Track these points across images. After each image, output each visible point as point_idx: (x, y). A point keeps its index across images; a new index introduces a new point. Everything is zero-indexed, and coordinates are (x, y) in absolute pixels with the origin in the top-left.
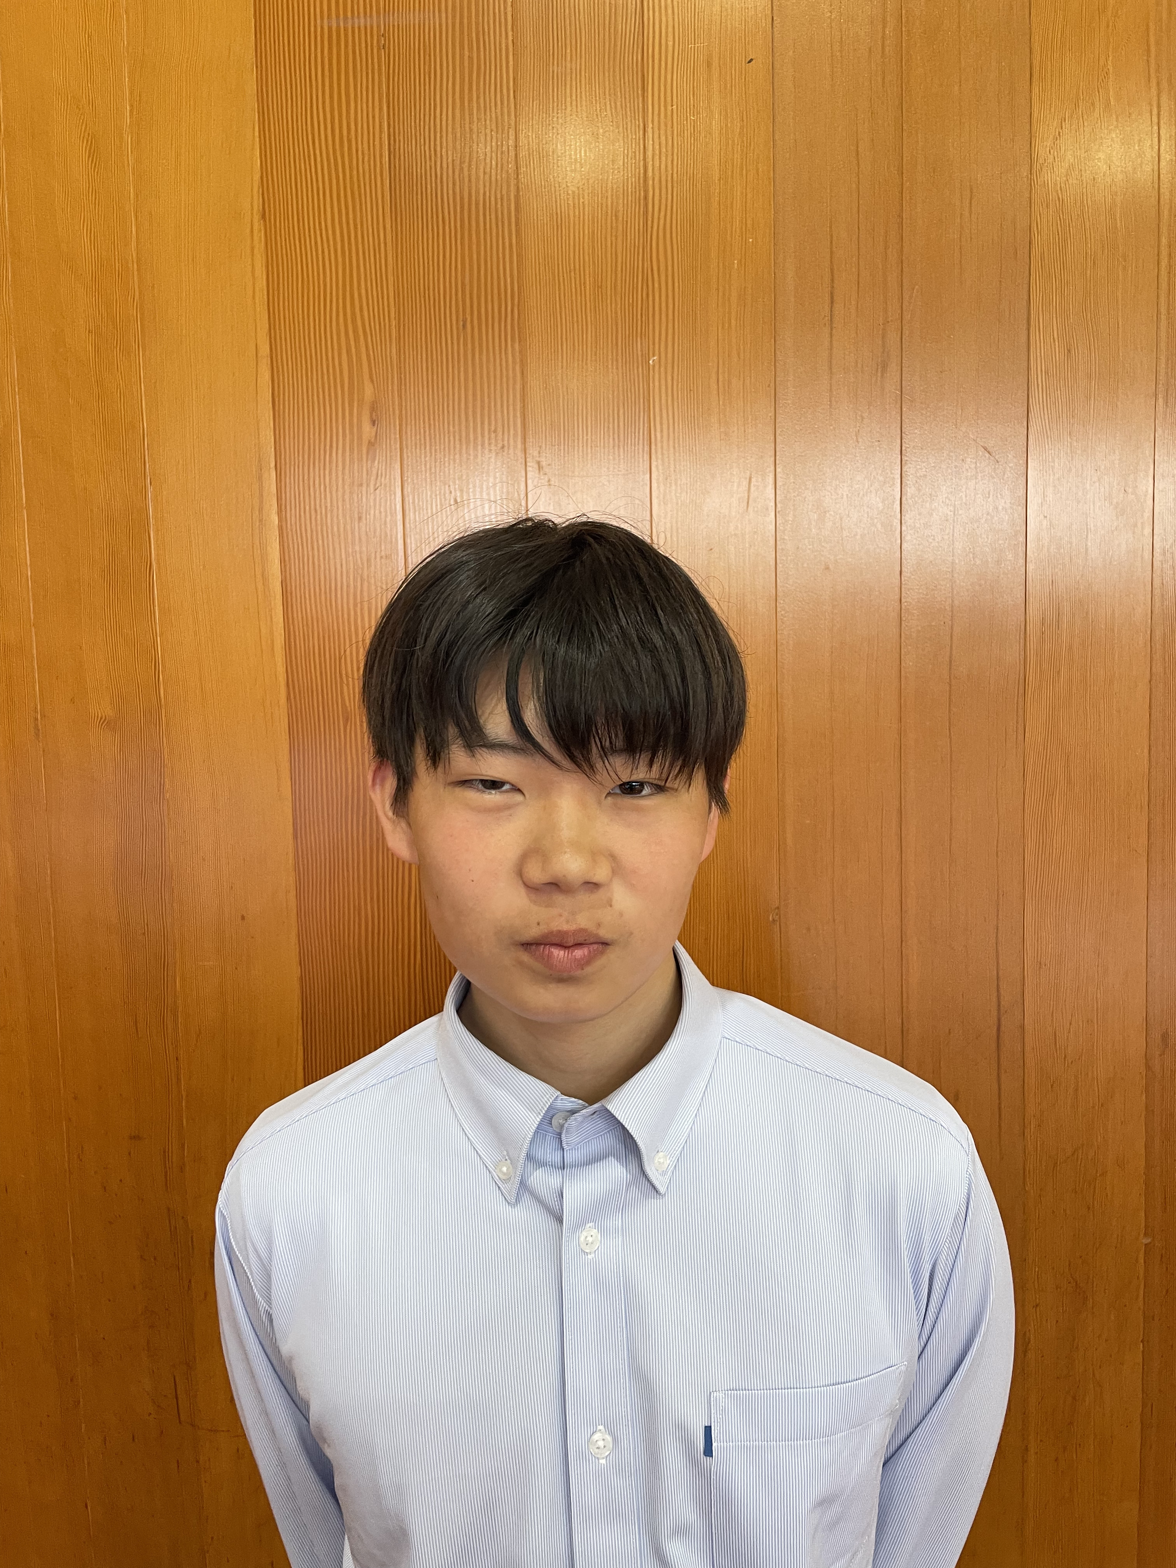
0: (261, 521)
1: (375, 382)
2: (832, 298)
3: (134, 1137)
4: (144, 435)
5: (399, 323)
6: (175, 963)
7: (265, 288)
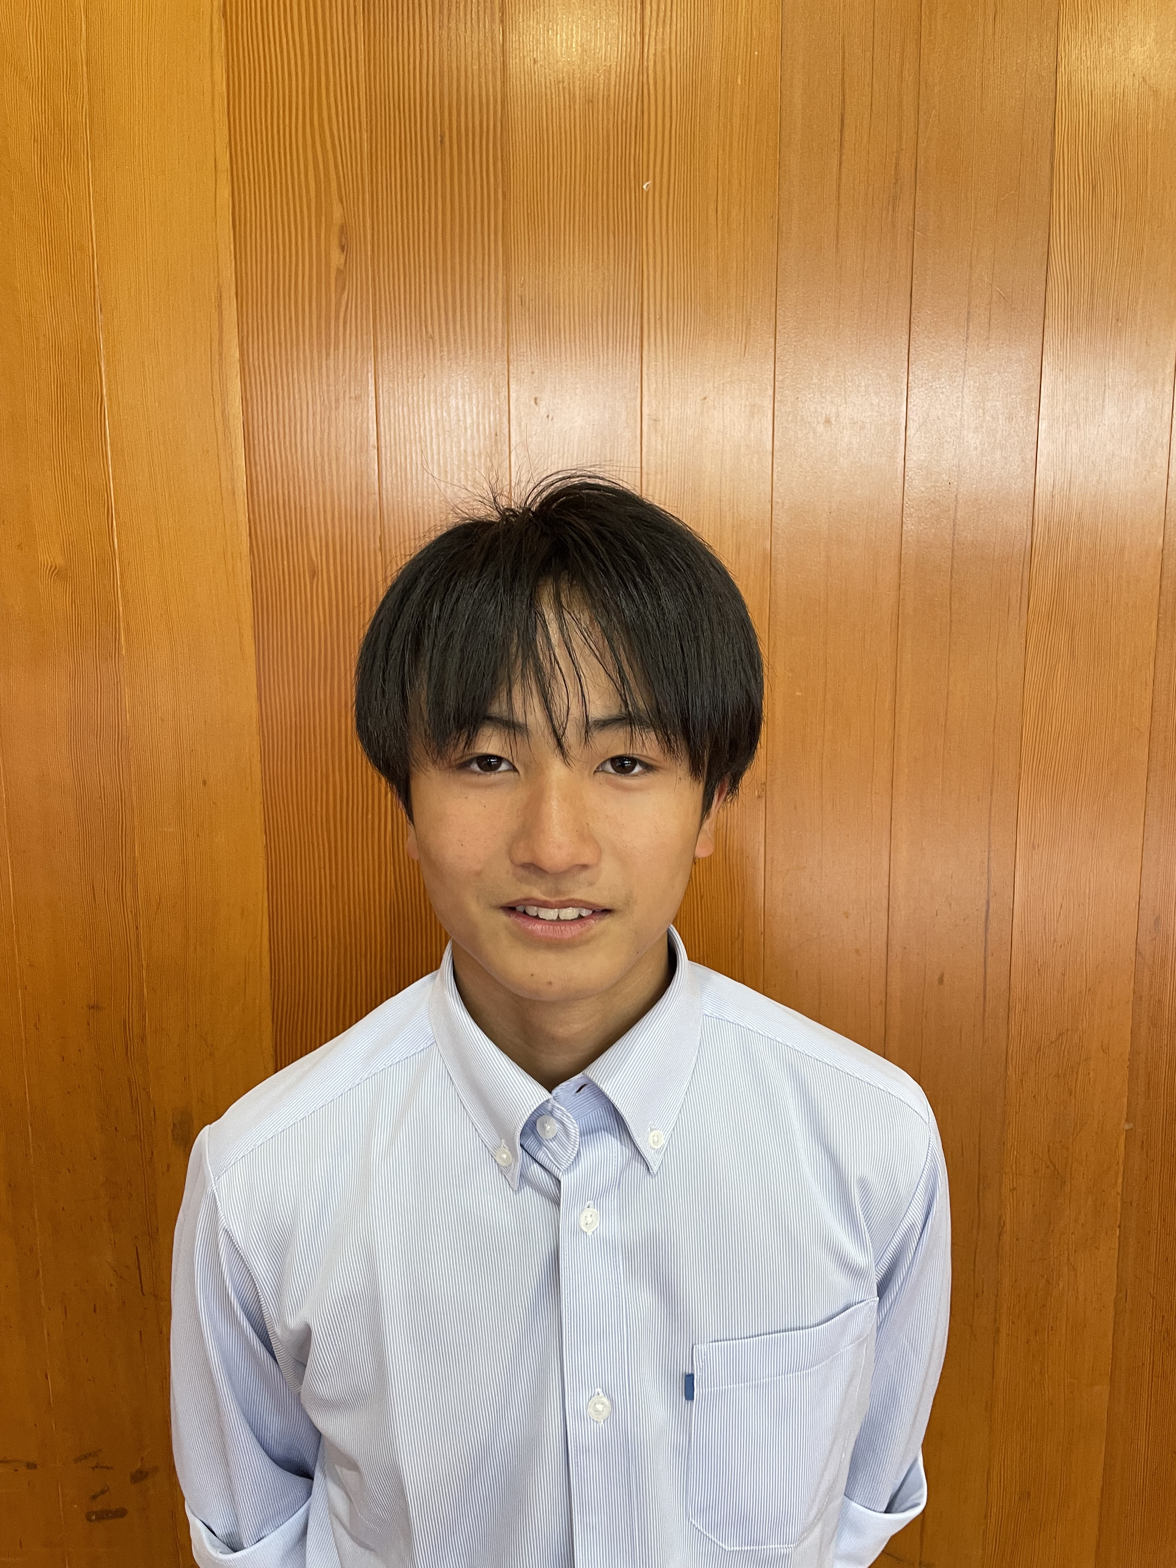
0: (220, 355)
1: (345, 203)
2: (842, 121)
3: (93, 1007)
4: (93, 256)
5: (371, 136)
6: (134, 829)
7: (225, 94)
